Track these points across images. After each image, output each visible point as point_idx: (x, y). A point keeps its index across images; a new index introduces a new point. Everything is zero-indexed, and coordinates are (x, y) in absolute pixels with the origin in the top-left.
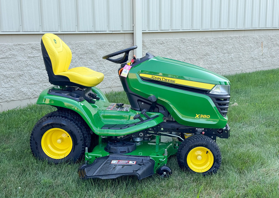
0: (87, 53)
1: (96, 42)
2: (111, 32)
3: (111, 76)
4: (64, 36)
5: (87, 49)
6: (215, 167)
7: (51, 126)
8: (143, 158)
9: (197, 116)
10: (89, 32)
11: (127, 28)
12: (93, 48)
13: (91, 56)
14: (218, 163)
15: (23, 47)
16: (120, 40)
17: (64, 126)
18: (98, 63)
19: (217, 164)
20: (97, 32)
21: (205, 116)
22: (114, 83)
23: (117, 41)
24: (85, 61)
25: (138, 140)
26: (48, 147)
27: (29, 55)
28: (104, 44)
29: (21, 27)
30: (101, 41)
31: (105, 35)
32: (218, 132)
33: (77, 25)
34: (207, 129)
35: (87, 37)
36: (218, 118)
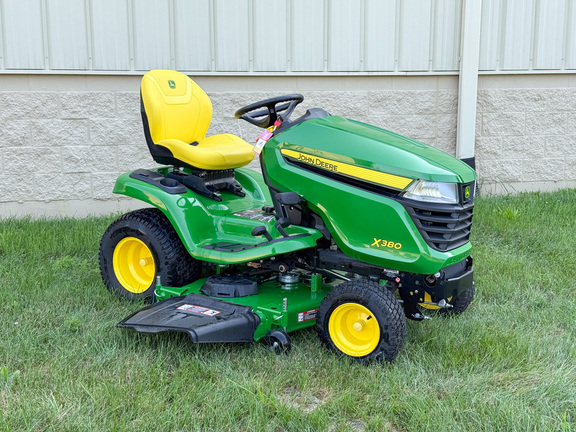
1: (369, 93)
2: (404, 74)
4: (299, 80)
6: (382, 350)
7: (124, 233)
8: (236, 308)
9: (377, 242)
10: (351, 74)
11: (444, 65)
14: (387, 341)
15: (216, 99)
16: (425, 91)
17: (142, 234)
19: (386, 345)
20: (371, 74)
21: (391, 244)
25: (286, 281)
26: (129, 271)
27: (226, 115)
28: (385, 99)
29: (213, 63)
30: (378, 91)
32: (427, 282)
33: (328, 60)
34: (406, 273)
35: (348, 82)
36: (418, 251)
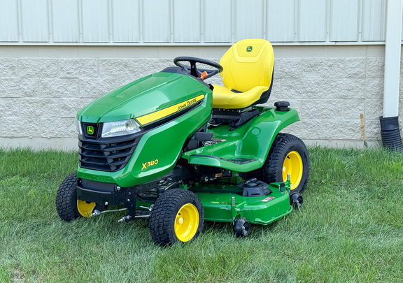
0: (281, 78)
1: (302, 60)
3: (330, 120)
5: (282, 71)
12: (293, 70)
13: (290, 82)
16: (354, 58)
18: (304, 95)
22: (336, 132)
23: (348, 59)
24: (277, 90)
28: (317, 65)
30: (310, 58)
31: (322, 49)
